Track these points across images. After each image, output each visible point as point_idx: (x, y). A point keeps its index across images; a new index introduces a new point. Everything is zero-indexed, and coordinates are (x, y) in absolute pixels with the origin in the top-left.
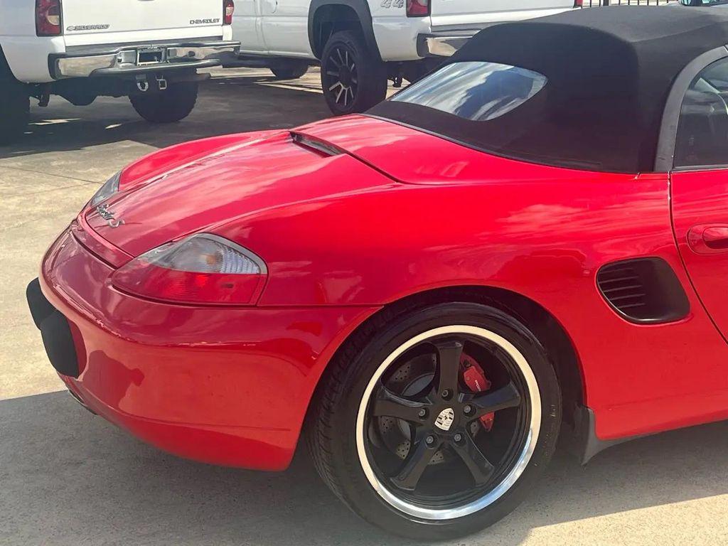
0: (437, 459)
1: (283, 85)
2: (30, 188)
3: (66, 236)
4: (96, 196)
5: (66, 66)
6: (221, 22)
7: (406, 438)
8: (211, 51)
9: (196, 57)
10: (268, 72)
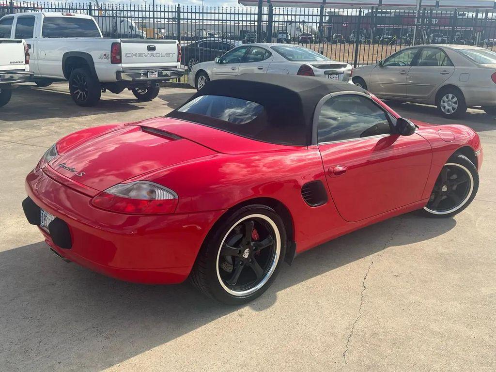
1: (43, 89)
6: (24, 63)
8: (21, 76)
9: (14, 79)
10: (34, 84)
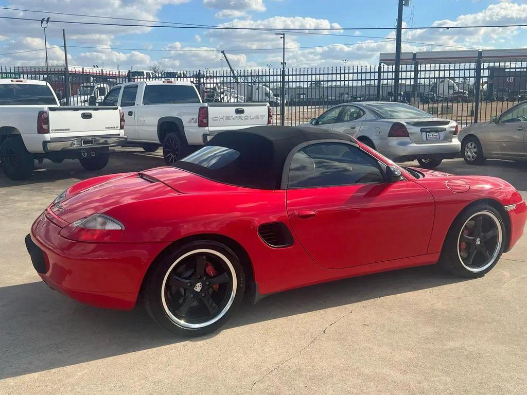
0: (195, 303)
1: (148, 154)
2: (33, 198)
3: (42, 216)
4: (55, 200)
5: (50, 146)
6: (119, 128)
7: (182, 296)
8: (114, 140)
9: (108, 143)
10: (142, 149)
